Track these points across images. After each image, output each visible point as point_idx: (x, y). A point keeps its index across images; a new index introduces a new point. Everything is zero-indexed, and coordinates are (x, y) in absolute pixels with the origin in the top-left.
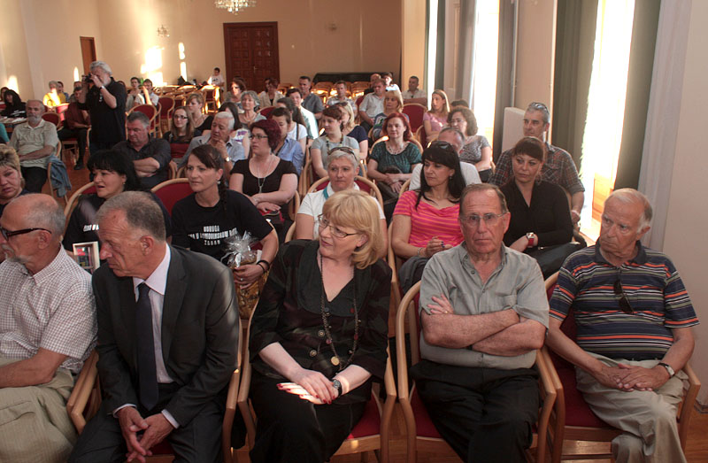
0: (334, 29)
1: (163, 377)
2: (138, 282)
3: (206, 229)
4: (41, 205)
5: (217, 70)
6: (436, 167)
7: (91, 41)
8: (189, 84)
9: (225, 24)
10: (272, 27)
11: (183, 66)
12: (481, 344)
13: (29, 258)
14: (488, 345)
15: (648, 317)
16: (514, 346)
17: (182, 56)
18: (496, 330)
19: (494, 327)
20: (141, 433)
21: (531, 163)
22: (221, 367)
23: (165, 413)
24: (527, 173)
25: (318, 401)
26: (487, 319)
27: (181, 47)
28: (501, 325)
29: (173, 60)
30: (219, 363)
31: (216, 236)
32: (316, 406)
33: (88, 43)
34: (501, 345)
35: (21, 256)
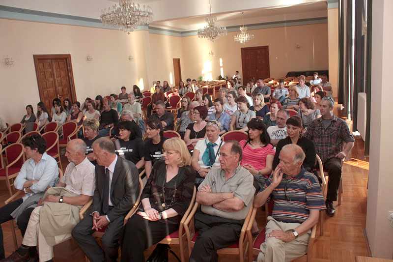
0: (298, 48)
1: (110, 203)
2: (106, 168)
3: (156, 153)
4: (78, 143)
5: (237, 72)
6: (253, 130)
7: (179, 60)
8: (223, 79)
9: (241, 48)
10: (265, 49)
11: (222, 69)
12: (215, 205)
13: (75, 161)
14: (217, 206)
15: (296, 205)
16: (226, 208)
17: (221, 65)
18: (221, 200)
19: (220, 199)
20: (97, 221)
21: (294, 128)
22: (127, 201)
23: (106, 216)
24: (292, 133)
25: (151, 219)
26: (218, 195)
27: (221, 60)
28: (223, 198)
29: (217, 67)
30: (127, 199)
31: (159, 156)
32: (149, 221)
33: (177, 61)
34: (222, 206)
35: (73, 160)
